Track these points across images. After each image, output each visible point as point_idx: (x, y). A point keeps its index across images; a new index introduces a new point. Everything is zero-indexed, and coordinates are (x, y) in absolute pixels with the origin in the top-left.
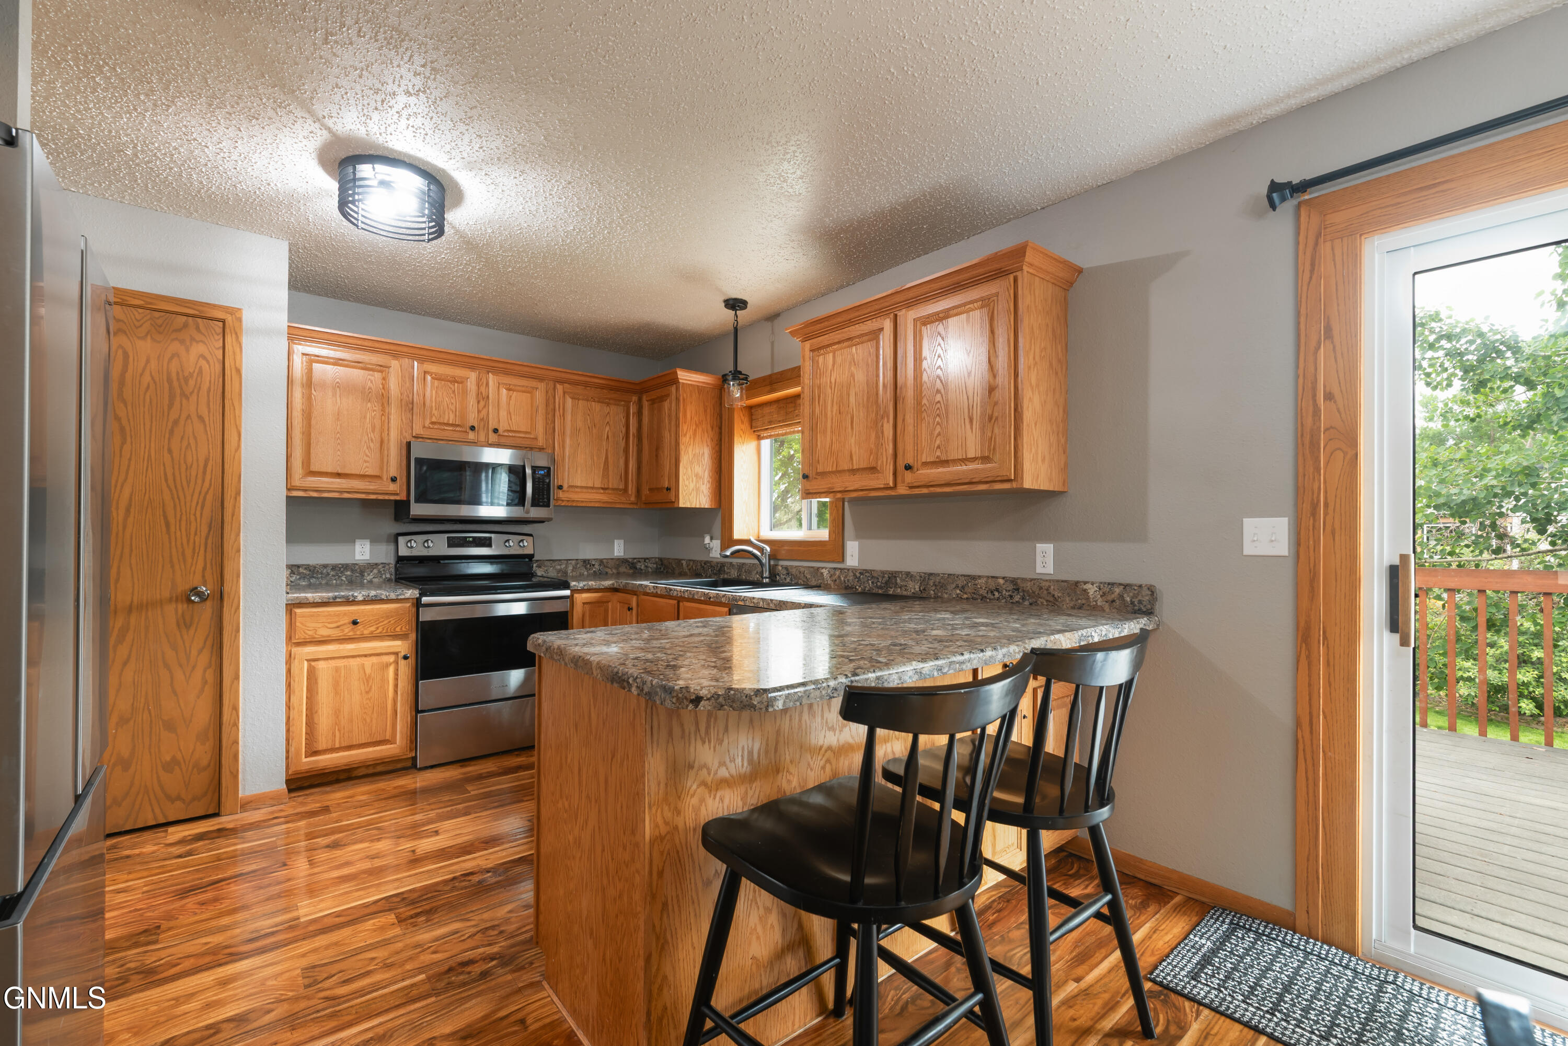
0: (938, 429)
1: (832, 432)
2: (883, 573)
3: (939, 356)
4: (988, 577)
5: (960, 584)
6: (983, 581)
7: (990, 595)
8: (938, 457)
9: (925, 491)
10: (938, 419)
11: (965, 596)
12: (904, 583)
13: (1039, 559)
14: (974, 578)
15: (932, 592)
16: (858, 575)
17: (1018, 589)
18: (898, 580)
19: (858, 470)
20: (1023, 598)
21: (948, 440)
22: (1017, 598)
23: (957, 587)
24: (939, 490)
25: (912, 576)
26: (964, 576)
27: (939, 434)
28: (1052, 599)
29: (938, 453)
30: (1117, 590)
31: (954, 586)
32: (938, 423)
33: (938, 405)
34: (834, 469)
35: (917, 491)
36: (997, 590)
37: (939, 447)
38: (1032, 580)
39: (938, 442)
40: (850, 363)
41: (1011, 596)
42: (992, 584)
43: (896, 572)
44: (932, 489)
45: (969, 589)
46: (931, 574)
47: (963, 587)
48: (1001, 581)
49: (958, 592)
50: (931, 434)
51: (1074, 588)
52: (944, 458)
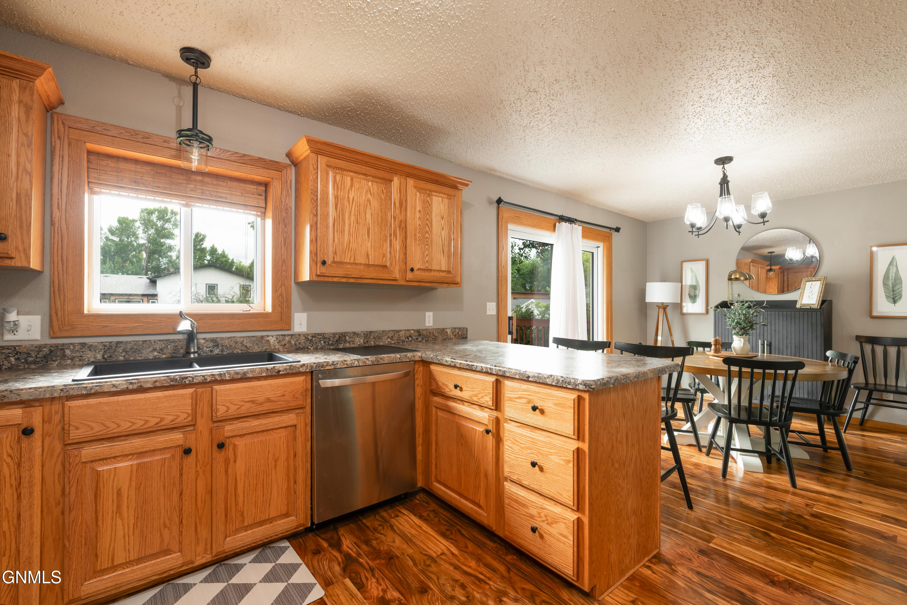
0: (427, 253)
1: (349, 234)
2: (334, 334)
3: (428, 213)
4: (405, 330)
5: (390, 335)
6: (403, 332)
7: (407, 340)
8: (427, 267)
9: (416, 284)
10: (427, 247)
11: (393, 342)
12: (352, 340)
13: (427, 319)
14: (398, 331)
15: (372, 343)
16: (310, 338)
17: (420, 335)
18: (347, 338)
19: (373, 265)
20: (423, 339)
21: (432, 259)
22: (420, 339)
23: (389, 337)
24: (423, 284)
25: (358, 334)
26: (393, 331)
27: (427, 255)
28: (434, 337)
29: (427, 265)
30: (457, 330)
31: (386, 337)
32: (427, 249)
33: (427, 239)
34: (352, 261)
35: (410, 284)
36: (410, 336)
37: (427, 262)
38: (426, 329)
39: (427, 259)
40: (367, 191)
41: (417, 339)
42: (408, 334)
43: (345, 333)
44: (420, 283)
45: (396, 338)
46: (371, 332)
47: (392, 337)
48: (412, 332)
49: (389, 340)
50: (423, 254)
51: (443, 331)
52: (430, 268)
